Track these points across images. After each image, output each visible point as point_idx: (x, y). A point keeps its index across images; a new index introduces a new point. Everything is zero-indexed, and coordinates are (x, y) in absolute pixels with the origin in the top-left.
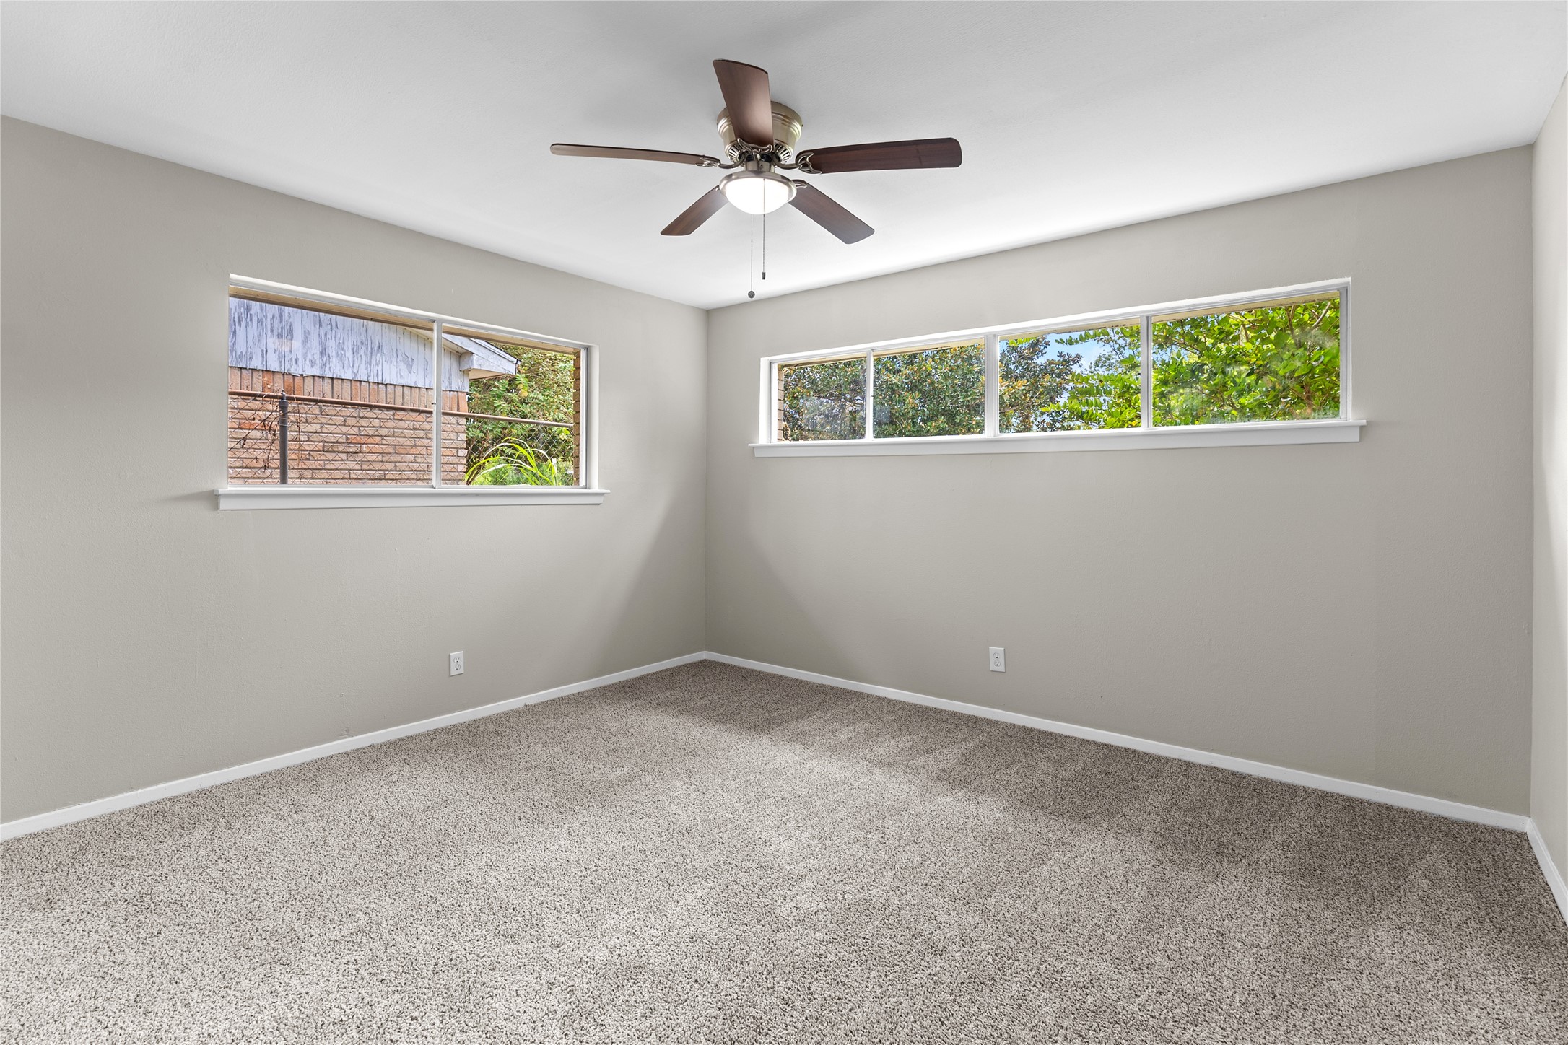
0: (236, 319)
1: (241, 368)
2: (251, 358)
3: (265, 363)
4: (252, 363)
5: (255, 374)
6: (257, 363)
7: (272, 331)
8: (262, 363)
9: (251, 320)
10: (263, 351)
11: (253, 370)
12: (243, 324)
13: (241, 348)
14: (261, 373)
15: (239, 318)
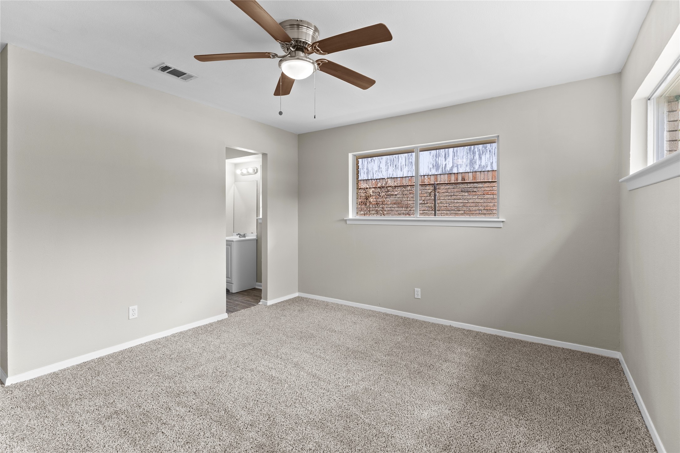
0: (482, 153)
1: (484, 171)
2: (487, 167)
3: (492, 168)
4: (487, 168)
5: (489, 172)
6: (489, 168)
7: (495, 154)
8: (491, 168)
9: (487, 152)
10: (491, 163)
11: (488, 171)
12: (484, 154)
13: (483, 164)
14: (491, 172)
15: (482, 152)
